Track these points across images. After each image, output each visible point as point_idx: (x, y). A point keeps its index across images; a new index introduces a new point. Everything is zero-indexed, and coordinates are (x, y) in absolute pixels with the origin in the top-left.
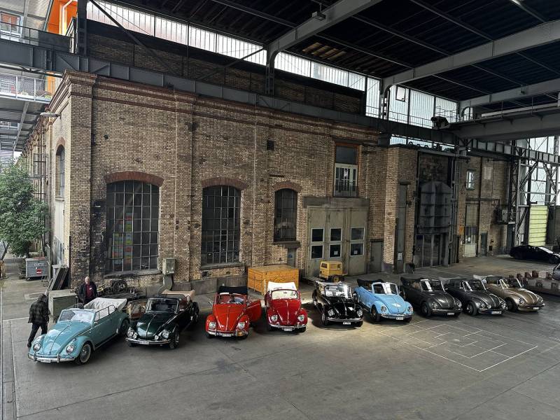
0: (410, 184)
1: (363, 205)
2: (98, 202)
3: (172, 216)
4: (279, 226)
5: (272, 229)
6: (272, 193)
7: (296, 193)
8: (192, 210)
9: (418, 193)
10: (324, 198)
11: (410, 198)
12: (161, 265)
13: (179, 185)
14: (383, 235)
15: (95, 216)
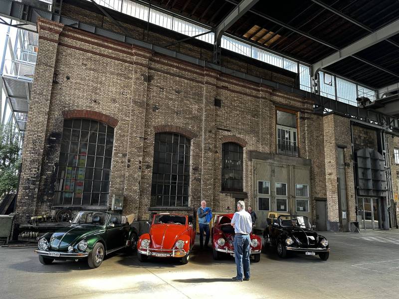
0: (346, 147)
1: (305, 165)
2: (53, 135)
3: (124, 155)
4: (227, 176)
5: (220, 177)
6: (219, 145)
7: (241, 147)
8: (144, 151)
9: (355, 157)
10: (267, 153)
11: (348, 161)
12: (111, 201)
13: (132, 127)
14: (325, 194)
15: (49, 147)
